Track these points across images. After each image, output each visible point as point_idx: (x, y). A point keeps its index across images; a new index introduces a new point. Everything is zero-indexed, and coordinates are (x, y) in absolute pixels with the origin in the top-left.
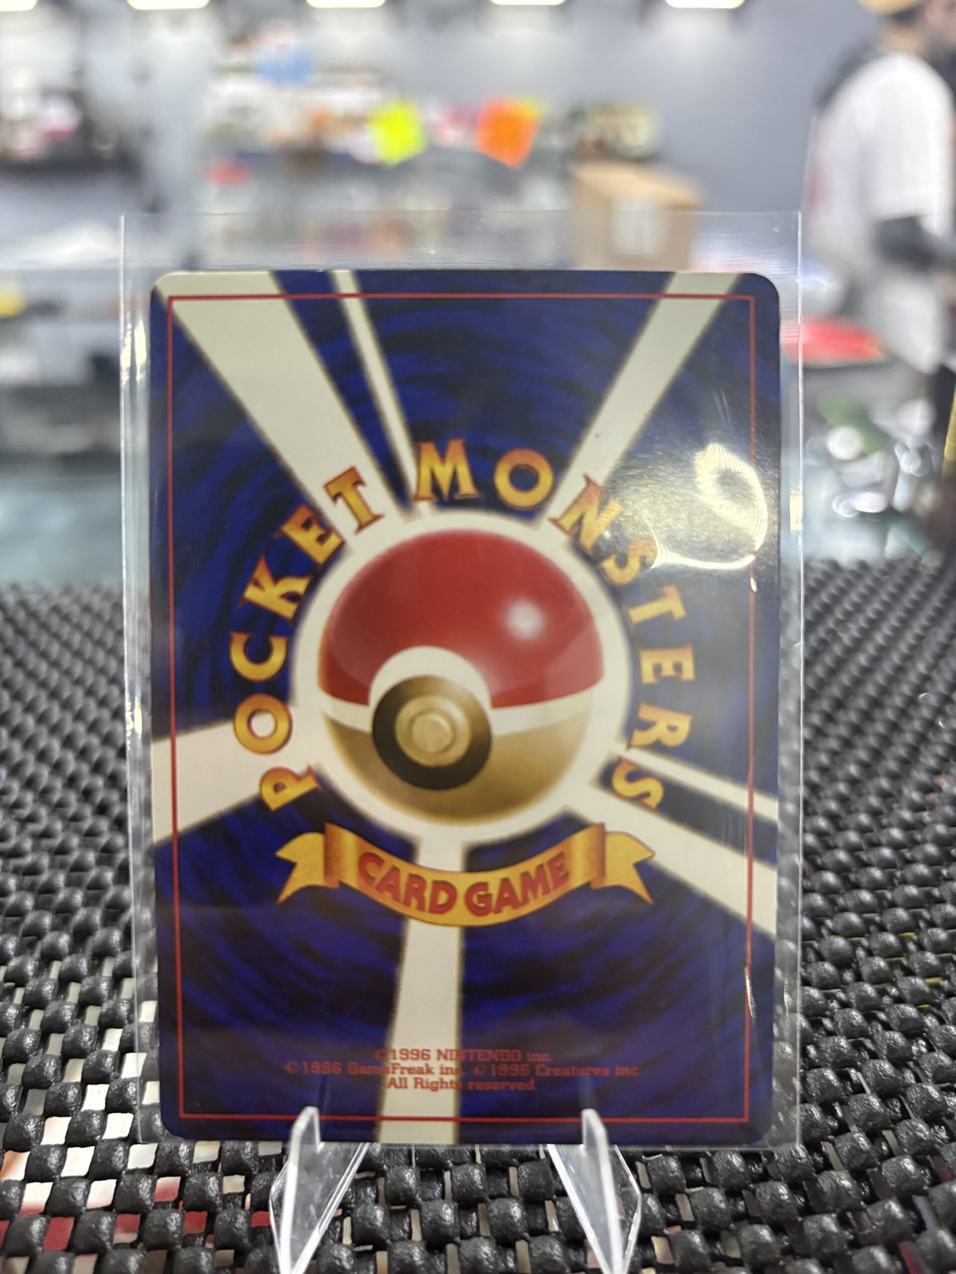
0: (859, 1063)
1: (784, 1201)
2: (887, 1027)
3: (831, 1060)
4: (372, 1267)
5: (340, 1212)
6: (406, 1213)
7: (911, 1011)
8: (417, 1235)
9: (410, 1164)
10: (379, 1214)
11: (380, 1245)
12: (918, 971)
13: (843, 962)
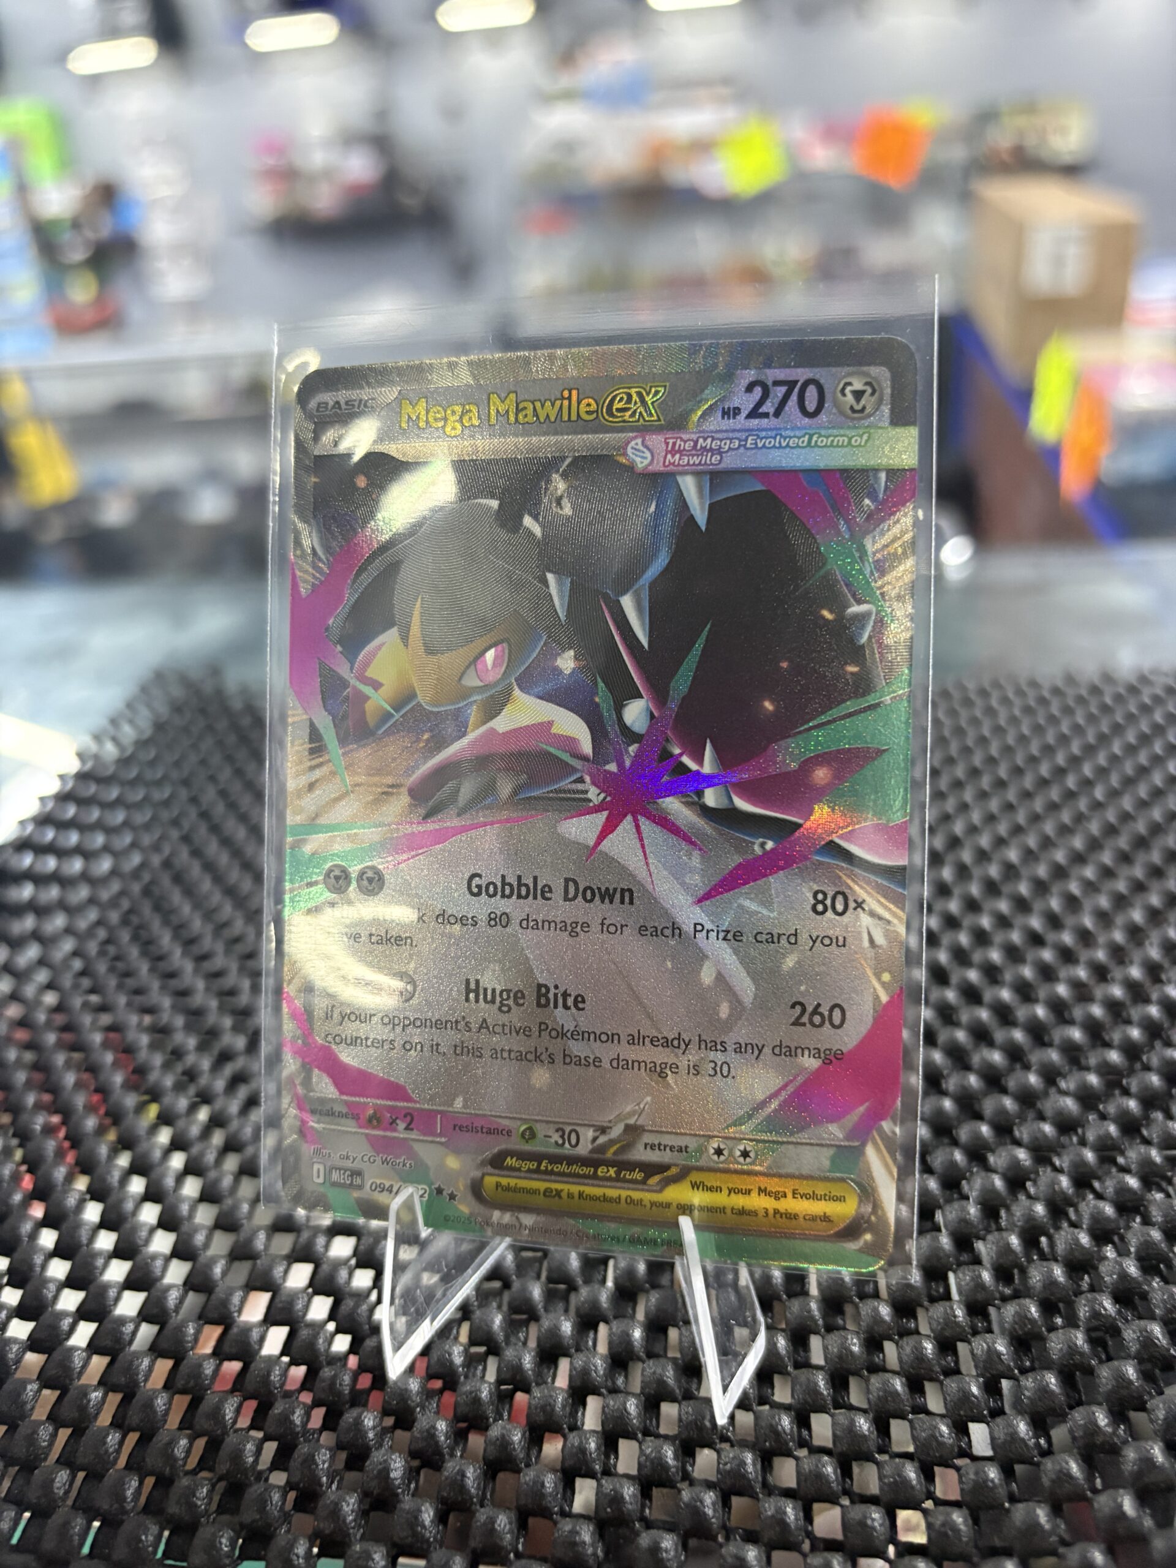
0: (1052, 1231)
1: (926, 1355)
2: (1099, 1196)
3: (1019, 1224)
4: (481, 1367)
5: (459, 1315)
6: (526, 1323)
7: (1133, 1182)
8: (532, 1344)
9: (538, 1277)
10: (498, 1320)
11: (494, 1349)
12: (1155, 1141)
13: (1067, 1126)
